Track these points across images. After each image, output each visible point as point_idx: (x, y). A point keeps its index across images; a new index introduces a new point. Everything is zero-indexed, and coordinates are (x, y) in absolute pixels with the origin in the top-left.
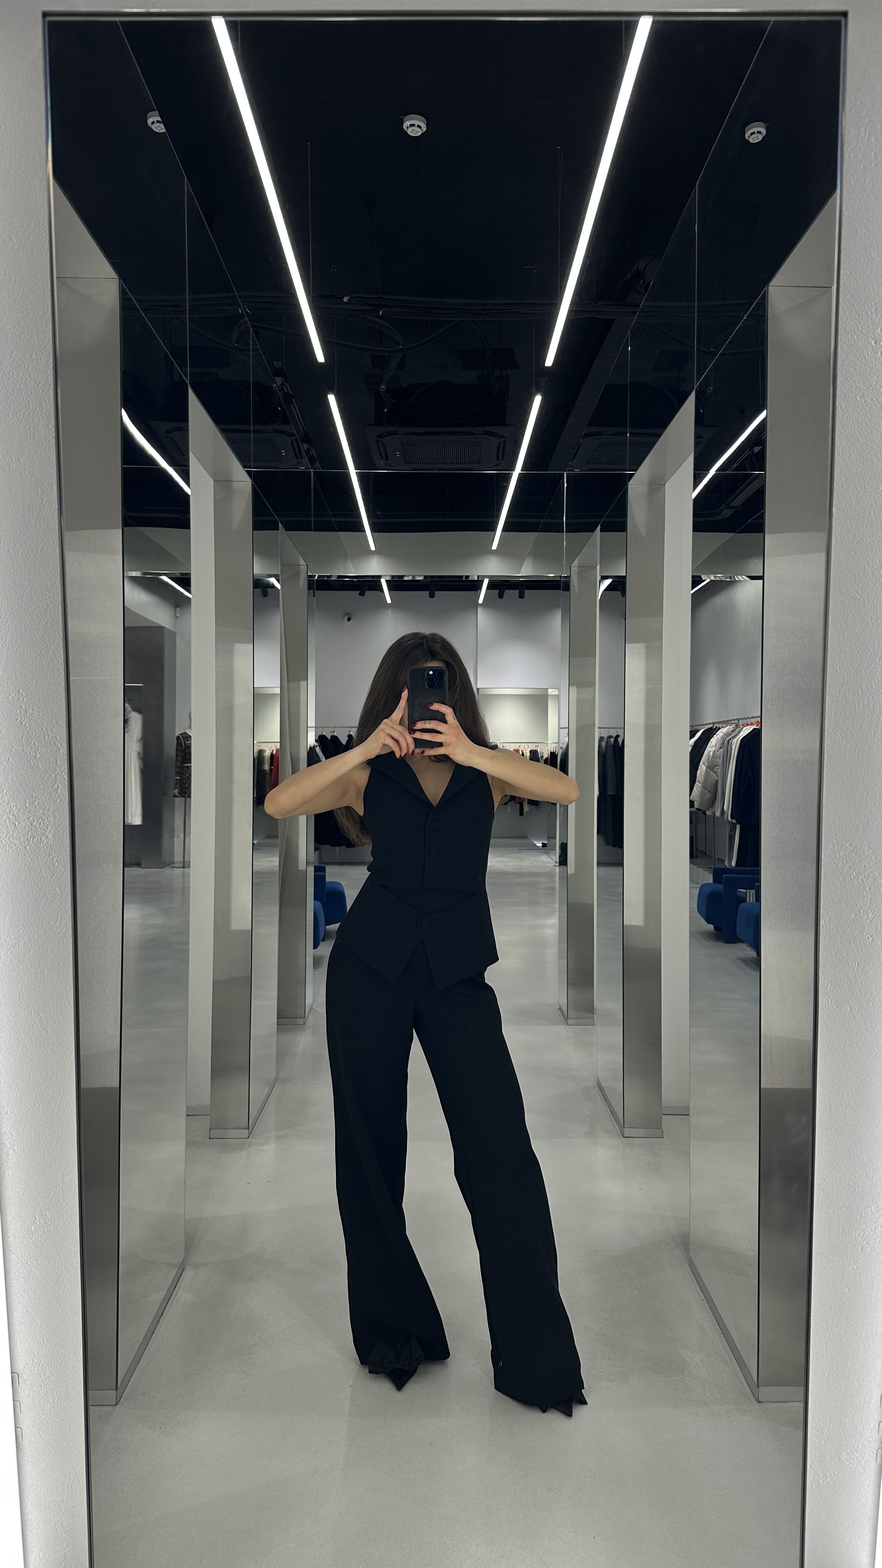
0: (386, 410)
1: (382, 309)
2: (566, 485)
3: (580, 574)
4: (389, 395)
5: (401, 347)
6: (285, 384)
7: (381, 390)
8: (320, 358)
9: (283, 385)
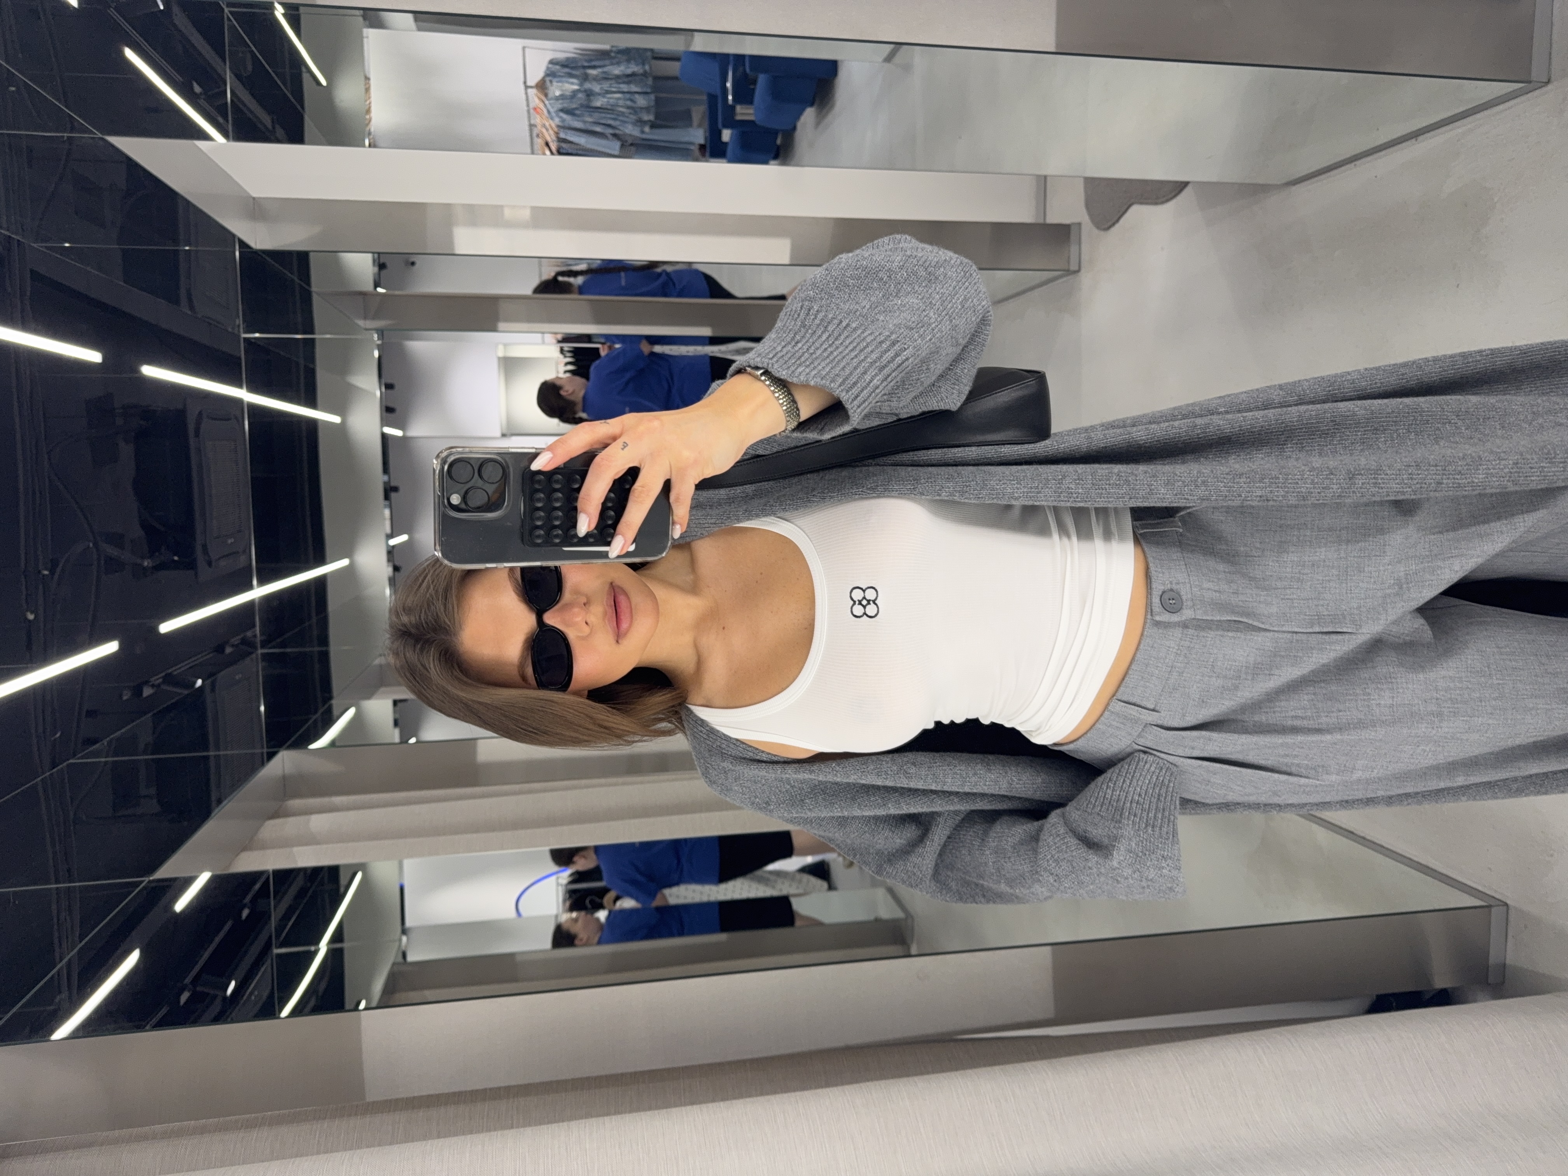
0: (176, 558)
1: (39, 572)
2: (257, 335)
3: (375, 317)
4: (157, 554)
5: (91, 545)
6: (151, 684)
7: (150, 565)
8: (111, 647)
9: (153, 686)
